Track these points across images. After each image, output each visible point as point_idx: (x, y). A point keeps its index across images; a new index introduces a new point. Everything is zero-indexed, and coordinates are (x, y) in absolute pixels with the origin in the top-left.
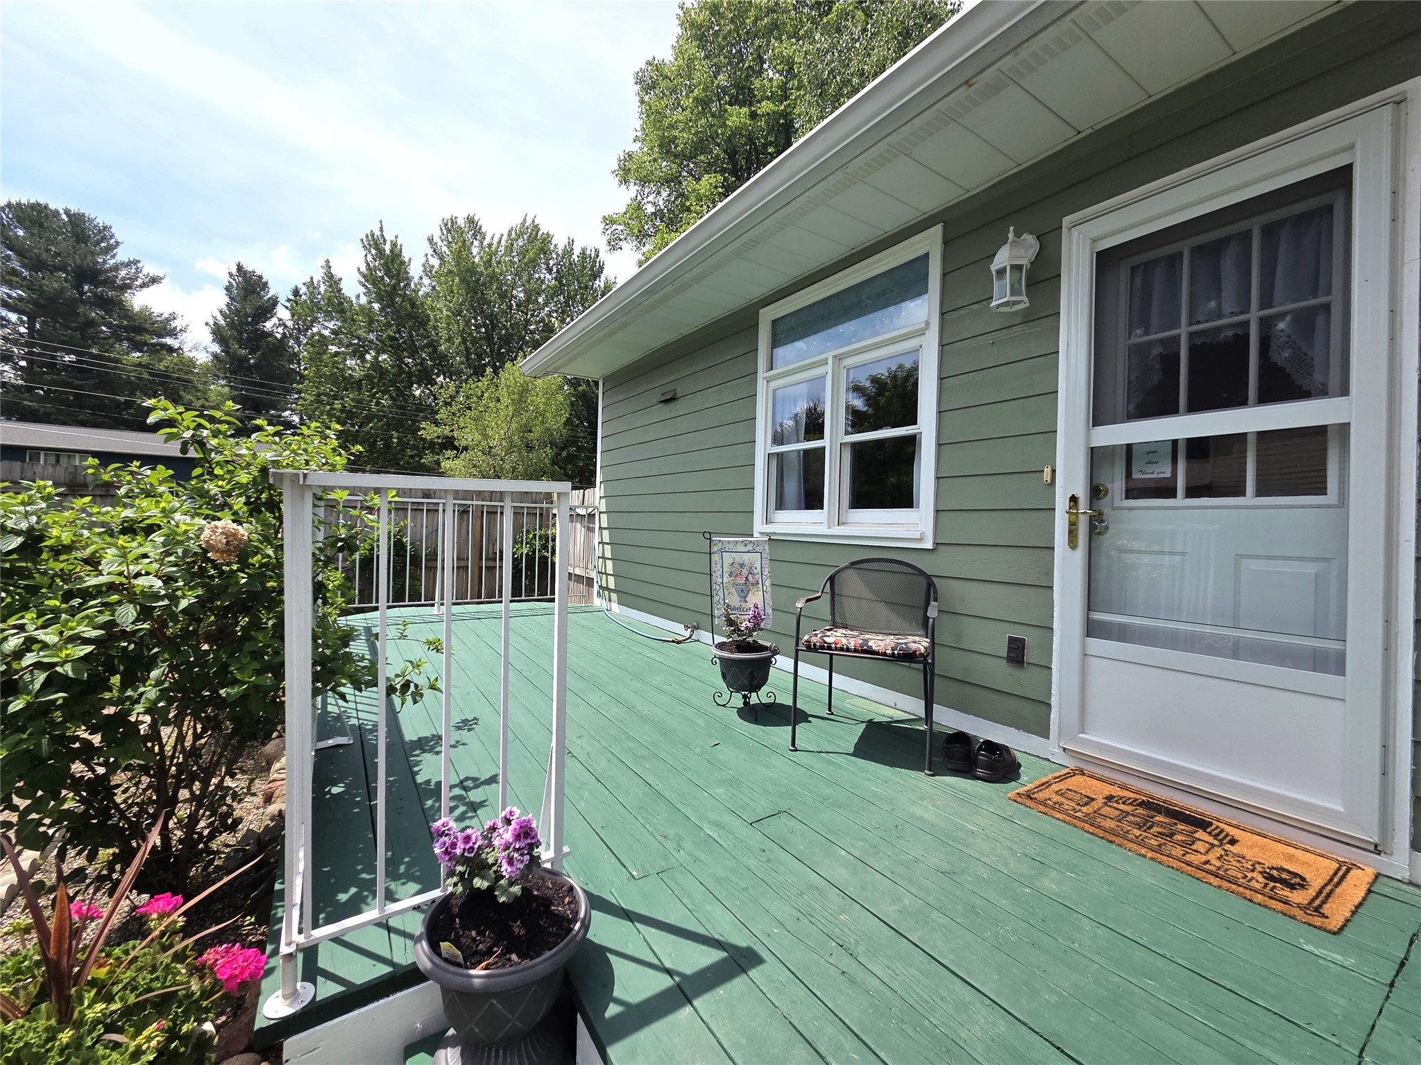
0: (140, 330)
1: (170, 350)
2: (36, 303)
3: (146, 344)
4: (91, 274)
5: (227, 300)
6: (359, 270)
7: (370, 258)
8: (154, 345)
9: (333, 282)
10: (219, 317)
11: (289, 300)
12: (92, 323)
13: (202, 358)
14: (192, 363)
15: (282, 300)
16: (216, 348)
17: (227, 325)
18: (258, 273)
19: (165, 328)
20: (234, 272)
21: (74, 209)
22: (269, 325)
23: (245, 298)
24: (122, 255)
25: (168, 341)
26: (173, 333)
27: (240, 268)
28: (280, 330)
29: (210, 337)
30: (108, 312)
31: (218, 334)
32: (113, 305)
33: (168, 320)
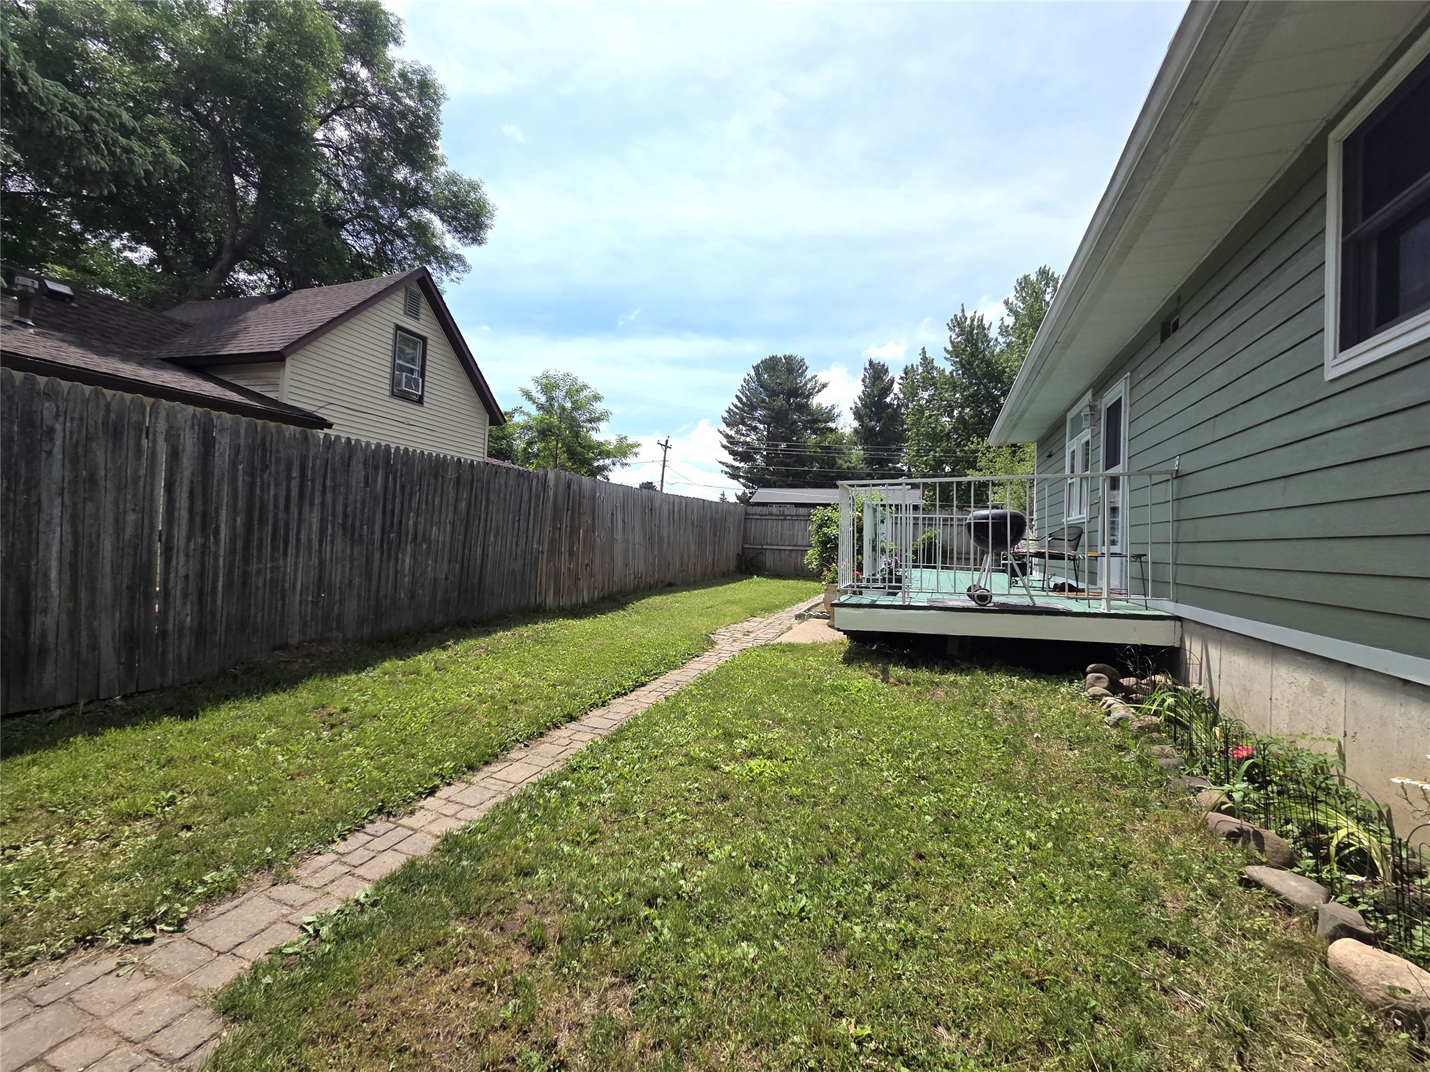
0: (816, 421)
1: (831, 430)
2: (771, 417)
3: (819, 429)
4: (795, 392)
5: (863, 388)
6: (945, 349)
7: (954, 336)
8: (823, 428)
9: (927, 362)
10: (859, 403)
11: (902, 378)
12: (795, 422)
13: (848, 431)
14: (843, 436)
15: (897, 379)
16: (856, 424)
17: (863, 405)
18: (882, 363)
19: (829, 416)
20: (868, 367)
21: (787, 354)
22: (888, 400)
23: (873, 384)
24: (809, 375)
25: (831, 425)
26: (833, 420)
27: (871, 362)
28: (895, 402)
29: (853, 417)
30: (802, 413)
31: (858, 415)
32: (804, 408)
33: (830, 410)
